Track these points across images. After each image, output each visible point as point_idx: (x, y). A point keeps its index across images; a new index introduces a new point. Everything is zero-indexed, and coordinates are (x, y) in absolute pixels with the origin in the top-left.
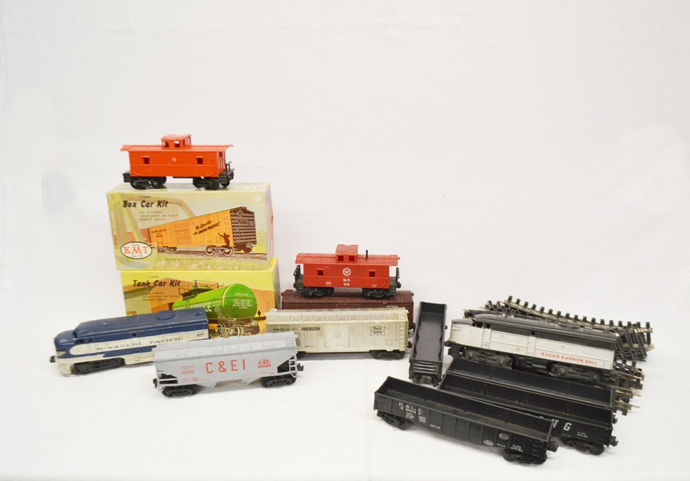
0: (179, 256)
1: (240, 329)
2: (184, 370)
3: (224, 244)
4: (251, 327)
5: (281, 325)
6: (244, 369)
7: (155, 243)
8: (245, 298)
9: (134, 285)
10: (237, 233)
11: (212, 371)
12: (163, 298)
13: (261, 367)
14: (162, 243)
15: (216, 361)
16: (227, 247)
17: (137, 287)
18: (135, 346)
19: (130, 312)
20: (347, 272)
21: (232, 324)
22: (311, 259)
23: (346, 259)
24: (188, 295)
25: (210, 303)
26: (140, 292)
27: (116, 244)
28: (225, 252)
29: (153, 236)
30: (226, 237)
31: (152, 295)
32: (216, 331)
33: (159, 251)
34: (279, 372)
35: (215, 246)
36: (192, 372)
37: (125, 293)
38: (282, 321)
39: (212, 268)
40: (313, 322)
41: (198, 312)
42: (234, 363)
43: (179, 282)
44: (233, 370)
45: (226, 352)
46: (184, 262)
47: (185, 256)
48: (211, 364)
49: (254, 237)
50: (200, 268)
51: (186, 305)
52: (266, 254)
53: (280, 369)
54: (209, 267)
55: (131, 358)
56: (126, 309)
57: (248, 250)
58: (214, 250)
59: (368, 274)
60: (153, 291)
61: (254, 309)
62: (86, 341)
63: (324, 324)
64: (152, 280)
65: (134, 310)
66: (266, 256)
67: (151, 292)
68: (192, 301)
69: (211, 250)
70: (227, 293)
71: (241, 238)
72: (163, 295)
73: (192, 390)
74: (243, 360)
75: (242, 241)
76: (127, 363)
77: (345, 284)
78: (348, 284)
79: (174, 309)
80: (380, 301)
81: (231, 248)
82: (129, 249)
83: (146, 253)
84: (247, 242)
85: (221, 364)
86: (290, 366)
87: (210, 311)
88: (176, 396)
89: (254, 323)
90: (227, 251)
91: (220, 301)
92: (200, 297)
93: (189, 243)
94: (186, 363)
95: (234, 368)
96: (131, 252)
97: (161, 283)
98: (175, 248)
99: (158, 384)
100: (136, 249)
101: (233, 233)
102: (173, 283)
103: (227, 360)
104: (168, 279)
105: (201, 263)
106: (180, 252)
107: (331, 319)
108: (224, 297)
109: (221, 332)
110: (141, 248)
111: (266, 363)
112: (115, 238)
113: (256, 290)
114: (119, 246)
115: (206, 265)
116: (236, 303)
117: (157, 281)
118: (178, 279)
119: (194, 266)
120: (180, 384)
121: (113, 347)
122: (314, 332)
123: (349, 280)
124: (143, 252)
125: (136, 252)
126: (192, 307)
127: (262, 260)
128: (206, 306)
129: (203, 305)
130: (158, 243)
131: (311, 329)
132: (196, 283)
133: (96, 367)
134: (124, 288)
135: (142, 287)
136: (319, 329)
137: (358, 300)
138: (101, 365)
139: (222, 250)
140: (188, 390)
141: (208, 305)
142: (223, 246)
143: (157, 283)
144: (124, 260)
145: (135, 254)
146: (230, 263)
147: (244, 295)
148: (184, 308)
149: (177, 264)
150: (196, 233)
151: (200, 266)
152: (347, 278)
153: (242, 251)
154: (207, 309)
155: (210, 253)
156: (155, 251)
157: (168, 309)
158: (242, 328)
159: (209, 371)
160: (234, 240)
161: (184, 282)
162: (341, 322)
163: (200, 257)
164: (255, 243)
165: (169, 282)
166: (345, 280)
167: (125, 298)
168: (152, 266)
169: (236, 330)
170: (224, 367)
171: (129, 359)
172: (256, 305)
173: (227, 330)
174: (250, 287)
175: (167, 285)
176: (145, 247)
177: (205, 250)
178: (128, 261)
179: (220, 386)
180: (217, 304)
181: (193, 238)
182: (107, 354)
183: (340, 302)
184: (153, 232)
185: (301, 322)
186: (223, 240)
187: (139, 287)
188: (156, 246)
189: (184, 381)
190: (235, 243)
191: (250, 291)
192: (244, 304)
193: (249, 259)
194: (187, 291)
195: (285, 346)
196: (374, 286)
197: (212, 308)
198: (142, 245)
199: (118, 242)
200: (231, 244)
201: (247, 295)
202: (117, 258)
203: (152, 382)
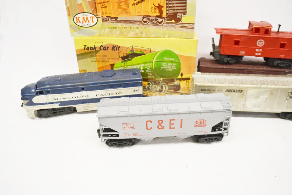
0: (119, 25)
1: (165, 87)
2: (125, 126)
3: (158, 14)
4: (174, 85)
5: (208, 86)
6: (181, 127)
7: (100, 14)
8: (171, 62)
9: (85, 49)
10: (170, 4)
11: (151, 128)
12: (106, 60)
13: (197, 126)
14: (106, 13)
15: (155, 119)
16: (161, 17)
17: (86, 51)
18: (84, 98)
19: (82, 70)
20: (260, 43)
21: (159, 83)
22: (229, 31)
23: (262, 32)
24: (126, 58)
25: (143, 65)
26: (89, 55)
27: (69, 14)
28: (158, 22)
29: (99, 6)
30: (160, 7)
31: (98, 57)
32: (147, 87)
33: (103, 20)
34: (212, 131)
35: (150, 16)
36: (133, 128)
37: (78, 55)
38: (209, 83)
39: (147, 36)
40: (237, 85)
41: (134, 72)
42: (172, 122)
43: (119, 47)
44: (170, 128)
45: (165, 111)
46: (124, 30)
47: (124, 25)
48: (151, 122)
49: (184, 8)
50: (136, 36)
51: (124, 66)
52: (193, 24)
53: (214, 129)
54: (144, 35)
55: (81, 107)
56: (79, 68)
57: (178, 20)
58: (149, 19)
59: (279, 45)
60: (98, 54)
61: (178, 71)
62: (44, 92)
63: (247, 88)
64: (98, 45)
65: (84, 69)
66: (193, 26)
67: (97, 55)
68: (129, 63)
69: (147, 19)
70: (157, 58)
71: (173, 8)
72: (106, 58)
73: (131, 142)
74: (182, 120)
75: (174, 12)
76: (78, 111)
77: (256, 54)
78: (260, 54)
79: (115, 69)
80: (283, 70)
81: (164, 18)
82: (80, 19)
83: (93, 22)
84: (177, 13)
85: (160, 122)
86: (224, 127)
87: (143, 71)
88: (117, 146)
89: (176, 83)
90: (160, 20)
91: (151, 64)
92: (136, 59)
93: (128, 13)
94: (127, 120)
95: (172, 126)
96: (81, 21)
97: (105, 47)
98: (116, 18)
99: (101, 136)
100: (85, 18)
101: (167, 4)
102: (115, 48)
103: (166, 120)
104: (110, 44)
105: (137, 31)
106: (121, 21)
107: (252, 83)
108: (154, 61)
109: (150, 88)
110: (89, 18)
111: (202, 123)
112: (68, 9)
113: (181, 56)
114: (72, 17)
115: (142, 33)
116: (164, 66)
117: (102, 46)
118: (119, 45)
119: (131, 34)
120: (120, 137)
121: (66, 98)
122: (237, 94)
123: (261, 50)
124: (91, 21)
125: (86, 22)
126: (128, 68)
127: (189, 30)
128: (140, 67)
129: (137, 67)
130: (103, 13)
131: (234, 91)
132: (133, 48)
133: (54, 113)
134: (77, 51)
135: (90, 51)
136: (242, 91)
137: (265, 68)
138: (57, 111)
139: (156, 20)
140: (128, 143)
141: (141, 67)
142: (157, 16)
143: (102, 48)
144: (76, 28)
145: (84, 23)
146: (161, 32)
147: (171, 59)
148: (122, 68)
149: (118, 32)
150: (134, 4)
151: (137, 34)
152: (259, 48)
153: (173, 21)
154: (140, 70)
155: (145, 22)
156: (100, 20)
157: (110, 69)
158: (167, 86)
159: (149, 128)
160: (167, 10)
161: (123, 47)
162: (263, 86)
163: (137, 26)
164: (185, 13)
165: (111, 47)
166: (257, 50)
167: (78, 60)
168: (97, 34)
169: (162, 87)
170: (163, 125)
171: (79, 107)
172: (180, 68)
173: (155, 87)
174: (177, 52)
175: (110, 49)
176: (92, 17)
177: (141, 20)
178: (79, 29)
179: (157, 140)
180: (148, 66)
181: (132, 8)
182: (62, 103)
183: (249, 68)
184: (98, 4)
185: (226, 85)
186: (157, 11)
187: (88, 51)
188: (101, 16)
189: (125, 135)
190: (167, 14)
191: (176, 56)
192: (170, 67)
193: (179, 28)
194: (125, 55)
195: (223, 109)
196: (282, 56)
197: (145, 70)
198: (90, 15)
199: (71, 13)
200: (164, 15)
201: (173, 60)
202: (71, 26)
203: (97, 132)
